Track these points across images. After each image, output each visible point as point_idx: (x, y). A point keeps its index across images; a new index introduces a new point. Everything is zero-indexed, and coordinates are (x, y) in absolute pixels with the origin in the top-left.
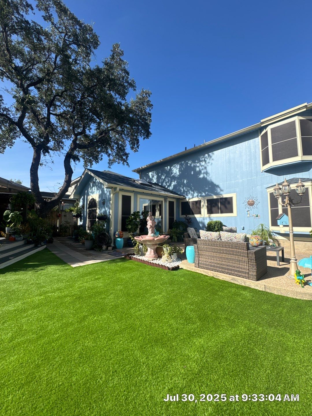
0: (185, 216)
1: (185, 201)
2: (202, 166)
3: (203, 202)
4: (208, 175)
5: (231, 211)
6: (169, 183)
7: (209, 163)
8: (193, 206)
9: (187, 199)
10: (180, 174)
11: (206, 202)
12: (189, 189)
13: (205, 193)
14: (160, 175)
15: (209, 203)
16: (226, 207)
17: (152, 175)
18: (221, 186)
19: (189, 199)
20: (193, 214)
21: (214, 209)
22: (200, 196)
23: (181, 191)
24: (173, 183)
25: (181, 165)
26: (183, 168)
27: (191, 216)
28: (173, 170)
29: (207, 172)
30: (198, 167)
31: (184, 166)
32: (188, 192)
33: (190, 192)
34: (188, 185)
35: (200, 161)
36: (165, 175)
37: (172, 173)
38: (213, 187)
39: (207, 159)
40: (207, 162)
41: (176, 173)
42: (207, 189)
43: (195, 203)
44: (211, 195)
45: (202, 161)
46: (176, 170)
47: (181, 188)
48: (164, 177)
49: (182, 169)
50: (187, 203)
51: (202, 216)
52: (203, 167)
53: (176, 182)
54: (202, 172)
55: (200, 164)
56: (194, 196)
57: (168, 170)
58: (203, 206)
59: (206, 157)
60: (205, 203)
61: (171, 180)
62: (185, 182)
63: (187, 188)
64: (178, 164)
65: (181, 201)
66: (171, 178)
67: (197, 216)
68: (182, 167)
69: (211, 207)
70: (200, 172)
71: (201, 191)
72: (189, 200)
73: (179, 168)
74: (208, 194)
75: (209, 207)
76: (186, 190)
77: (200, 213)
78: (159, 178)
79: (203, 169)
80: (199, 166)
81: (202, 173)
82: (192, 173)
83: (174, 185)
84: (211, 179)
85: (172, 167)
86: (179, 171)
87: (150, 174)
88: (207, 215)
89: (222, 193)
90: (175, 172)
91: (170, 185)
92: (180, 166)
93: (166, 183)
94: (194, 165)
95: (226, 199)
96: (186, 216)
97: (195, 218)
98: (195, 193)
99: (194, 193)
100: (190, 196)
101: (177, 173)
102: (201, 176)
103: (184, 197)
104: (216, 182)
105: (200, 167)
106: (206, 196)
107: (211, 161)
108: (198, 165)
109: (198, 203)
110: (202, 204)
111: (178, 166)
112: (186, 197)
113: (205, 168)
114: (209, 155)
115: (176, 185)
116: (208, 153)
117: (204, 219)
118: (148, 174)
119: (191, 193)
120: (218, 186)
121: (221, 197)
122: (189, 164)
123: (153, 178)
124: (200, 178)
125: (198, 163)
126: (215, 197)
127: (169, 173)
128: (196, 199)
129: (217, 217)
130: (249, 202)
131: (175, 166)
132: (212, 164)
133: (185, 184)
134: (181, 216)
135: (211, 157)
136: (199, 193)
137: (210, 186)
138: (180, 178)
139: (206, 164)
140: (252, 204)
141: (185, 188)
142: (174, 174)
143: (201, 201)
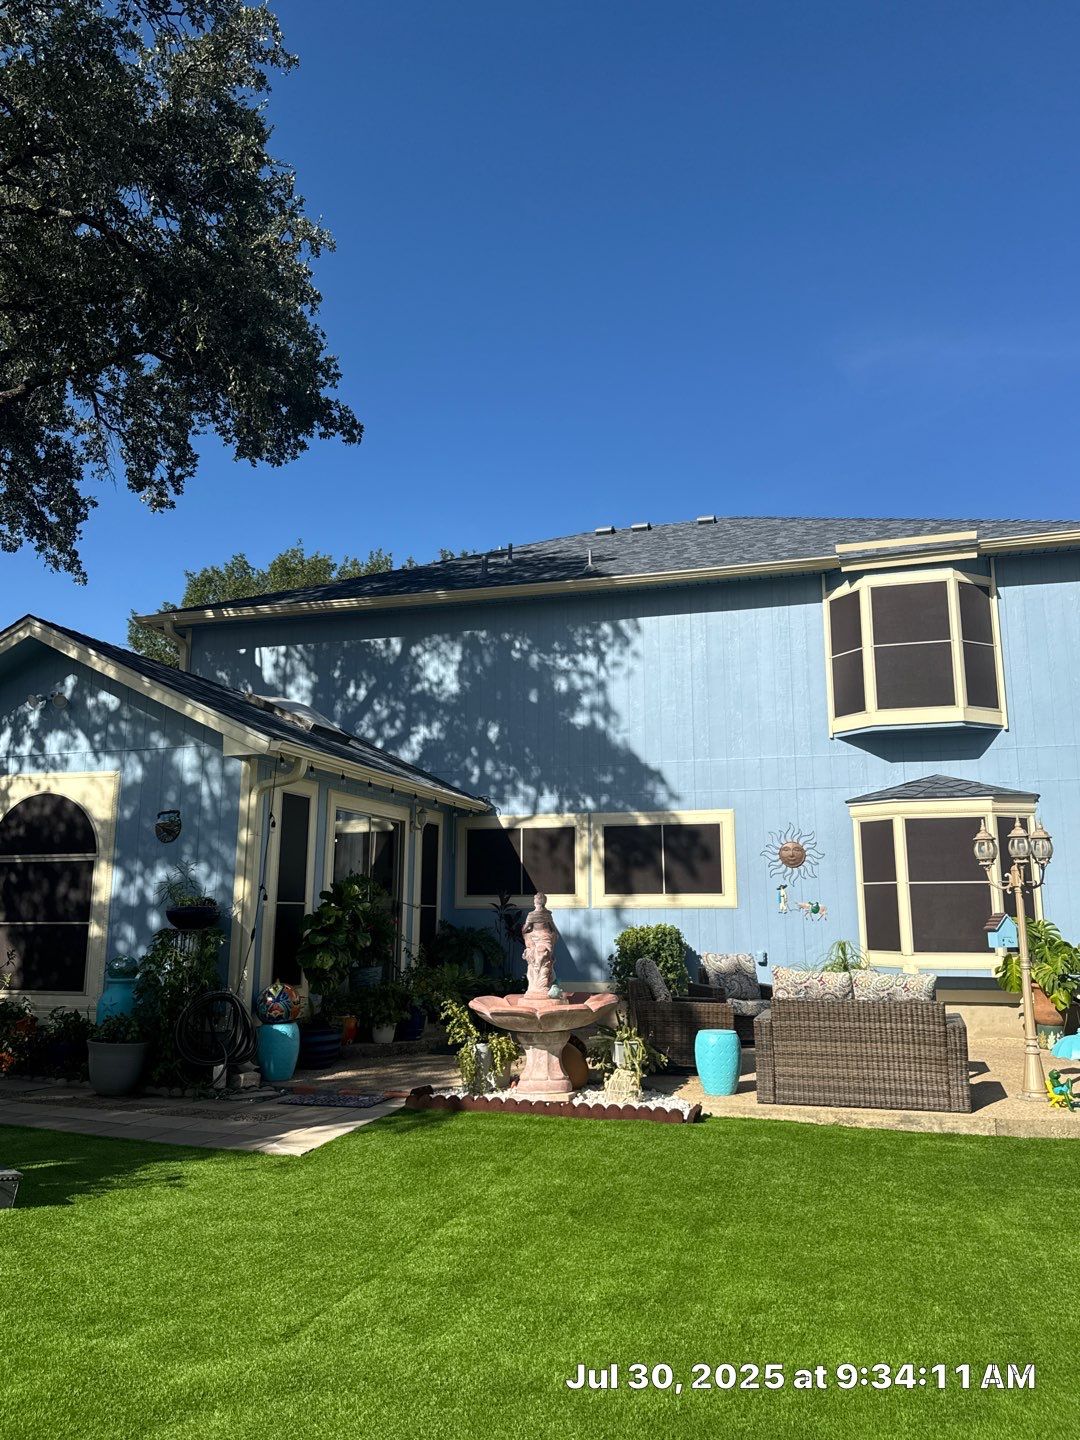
1: (487, 825)
2: (583, 674)
3: (586, 840)
4: (613, 720)
5: (715, 887)
6: (393, 726)
7: (615, 665)
8: (535, 857)
9: (503, 820)
10: (462, 687)
11: (600, 839)
12: (512, 769)
13: (596, 799)
14: (336, 673)
15: (615, 843)
16: (692, 870)
17: (276, 665)
18: (669, 775)
19: (516, 818)
20: (531, 890)
21: (638, 876)
22: (572, 808)
23: (470, 773)
24: (422, 733)
25: (472, 648)
26: (483, 664)
27: (522, 902)
28: (420, 662)
29: (607, 704)
30: (566, 673)
31: (488, 659)
32: (508, 787)
33: (521, 785)
34: (508, 752)
35: (571, 650)
36: (373, 681)
37: (416, 680)
38: (634, 777)
39: (610, 646)
40: (609, 659)
41: (440, 683)
42: (608, 779)
43: (543, 844)
44: (624, 810)
45: (584, 650)
46: (440, 668)
47: (468, 762)
48: (362, 693)
49: (479, 669)
50: (503, 836)
51: (579, 904)
52: (589, 681)
53: (436, 726)
54: (586, 700)
55: (575, 662)
56: (541, 808)
57: (392, 658)
58: (587, 859)
59: (605, 638)
60: (593, 842)
61: (407, 714)
62: (493, 733)
63: (502, 766)
64: (453, 639)
65: (464, 826)
66: (408, 700)
68: (476, 659)
69: (625, 867)
70: (572, 698)
71: (577, 788)
72: (512, 822)
73: (461, 664)
74: (609, 802)
75: (616, 866)
76: (497, 776)
77: (570, 889)
78: (325, 695)
79: (586, 690)
80: (574, 670)
81: (582, 708)
82: (533, 698)
83: (426, 740)
84: (625, 741)
85: (419, 649)
86: (460, 673)
87: (267, 658)
88: (603, 900)
89: (673, 805)
90: (435, 679)
91: (403, 738)
92: (463, 653)
93: (378, 726)
94: (542, 665)
95: (692, 829)
98: (546, 793)
99: (540, 793)
100: (517, 805)
101: (447, 681)
102: (581, 719)
103: (487, 808)
104: (651, 758)
105: (575, 677)
106: (600, 810)
107: (628, 661)
108: (563, 663)
109: (564, 838)
110: (581, 845)
111: (457, 656)
112: (498, 807)
113: (601, 686)
114: (618, 633)
115: (438, 741)
116: (613, 619)
118: (251, 655)
119: (526, 795)
120: (657, 776)
121: (671, 820)
122: (517, 651)
123: (284, 685)
124: (573, 726)
125: (562, 657)
126: (643, 820)
127: (397, 678)
128: (548, 821)
129: (651, 909)
130: (786, 849)
131: (436, 647)
132: (630, 673)
133: (494, 741)
134: (463, 900)
135: (627, 642)
136: (564, 799)
137: (621, 770)
138: (461, 712)
139: (606, 668)
140: (794, 858)
141: (489, 767)
142: (431, 684)
143: (578, 831)
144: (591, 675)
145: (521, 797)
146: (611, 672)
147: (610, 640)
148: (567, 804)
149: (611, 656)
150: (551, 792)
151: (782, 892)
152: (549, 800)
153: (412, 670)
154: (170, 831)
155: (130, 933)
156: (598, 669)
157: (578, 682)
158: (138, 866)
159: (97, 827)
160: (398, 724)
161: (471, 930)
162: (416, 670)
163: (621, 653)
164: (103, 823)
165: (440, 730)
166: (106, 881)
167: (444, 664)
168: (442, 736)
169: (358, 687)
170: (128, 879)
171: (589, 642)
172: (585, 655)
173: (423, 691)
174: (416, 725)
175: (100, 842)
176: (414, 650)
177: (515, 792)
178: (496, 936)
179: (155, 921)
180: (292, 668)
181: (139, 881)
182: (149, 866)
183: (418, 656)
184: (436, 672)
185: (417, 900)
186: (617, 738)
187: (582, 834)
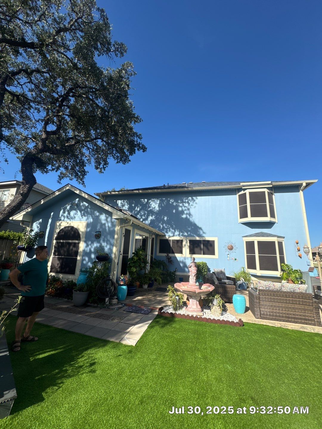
1: (164, 238)
4: (191, 216)
5: (213, 253)
6: (144, 216)
7: (192, 205)
8: (174, 245)
9: (167, 237)
10: (159, 209)
12: (169, 226)
13: (187, 233)
14: (133, 205)
15: (191, 243)
16: (208, 249)
17: (121, 203)
18: (203, 228)
19: (170, 237)
20: (173, 253)
21: (196, 250)
23: (160, 227)
24: (150, 218)
25: (162, 201)
27: (171, 255)
29: (190, 213)
30: (181, 207)
31: (165, 203)
32: (168, 230)
34: (168, 222)
35: (183, 202)
36: (140, 207)
37: (149, 207)
38: (196, 229)
39: (191, 201)
40: (190, 204)
41: (155, 208)
42: (189, 229)
43: (176, 242)
44: (194, 236)
45: (185, 202)
47: (160, 224)
48: (138, 209)
49: (163, 205)
50: (167, 241)
51: (183, 256)
53: (154, 216)
54: (185, 212)
55: (183, 205)
56: (175, 235)
57: (145, 203)
58: (185, 245)
59: (190, 200)
60: (187, 242)
61: (148, 214)
62: (166, 218)
63: (167, 225)
64: (158, 199)
65: (159, 238)
66: (148, 211)
67: (178, 255)
68: (162, 203)
69: (194, 247)
70: (182, 212)
71: (183, 231)
73: (159, 204)
74: (190, 234)
75: (191, 247)
76: (166, 227)
77: (181, 252)
78: (131, 208)
79: (185, 210)
81: (184, 214)
82: (174, 211)
83: (151, 220)
84: (193, 221)
85: (151, 201)
86: (159, 206)
87: (119, 202)
88: (188, 255)
89: (204, 235)
91: (146, 219)
92: (160, 202)
93: (141, 216)
94: (176, 205)
95: (208, 241)
97: (176, 257)
98: (177, 231)
99: (175, 231)
100: (170, 234)
102: (184, 216)
104: (199, 224)
107: (194, 205)
109: (180, 242)
110: (184, 243)
111: (158, 202)
112: (166, 234)
113: (189, 209)
114: (192, 199)
115: (153, 220)
117: (185, 259)
120: (200, 228)
121: (204, 239)
122: (171, 202)
123: (123, 206)
124: (183, 218)
125: (181, 204)
126: (198, 238)
127: (145, 207)
128: (177, 238)
129: (199, 258)
130: (229, 246)
131: (154, 201)
132: (195, 207)
133: (166, 220)
134: (158, 254)
135: (194, 201)
136: (180, 232)
137: (193, 227)
138: (159, 214)
139: (190, 206)
140: (231, 248)
141: (164, 225)
142: (153, 208)
143: (183, 240)
144: (187, 207)
145: (171, 232)
148: (181, 234)
149: (191, 203)
150: (178, 231)
151: (228, 255)
152: (177, 233)
153: (149, 205)
154: (98, 236)
155: (87, 259)
156: (188, 206)
157: (184, 208)
158: (90, 243)
159: (81, 233)
160: (146, 216)
161: (160, 260)
162: (150, 205)
163: (193, 203)
164: (82, 232)
166: (82, 246)
167: (156, 204)
168: (155, 219)
169: (137, 208)
170: (87, 246)
171: (186, 201)
173: (151, 209)
174: (149, 216)
175: (81, 236)
176: (149, 201)
177: (170, 231)
178: (166, 262)
179: (93, 256)
180: (124, 204)
181: (90, 246)
182: (92, 243)
183: (150, 202)
184: (154, 205)
185: (150, 254)
187: (184, 241)
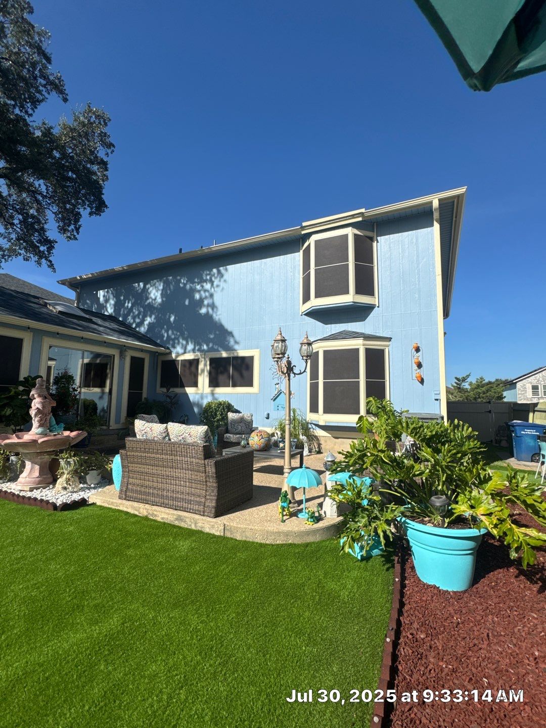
0: (164, 390)
1: (168, 358)
2: (205, 291)
3: (203, 363)
4: (215, 310)
5: (250, 384)
6: (139, 318)
7: (218, 286)
8: (184, 371)
9: (174, 356)
10: (162, 301)
11: (208, 363)
12: (178, 334)
13: (208, 345)
14: (122, 298)
15: (214, 365)
16: (242, 375)
17: (104, 296)
18: (236, 334)
19: (178, 355)
20: (183, 386)
21: (222, 378)
22: (199, 350)
23: (164, 336)
24: (148, 320)
25: (167, 284)
26: (170, 289)
27: (178, 390)
28: (149, 291)
29: (213, 303)
30: (199, 291)
31: (172, 287)
32: (176, 341)
33: (181, 340)
34: (177, 327)
35: (201, 281)
36: (133, 301)
37: (147, 298)
38: (222, 335)
39: (216, 278)
40: (215, 284)
41: (155, 299)
42: (212, 336)
43: (188, 365)
44: (218, 351)
45: (206, 281)
46: (155, 294)
47: (163, 331)
48: (130, 305)
49: (169, 292)
50: (174, 363)
51: (200, 392)
52: (207, 294)
53: (153, 317)
54: (206, 302)
55: (202, 286)
56: (187, 350)
57: (140, 291)
58: (203, 371)
59: (214, 275)
60: (205, 365)
61: (144, 312)
62: (172, 319)
63: (175, 332)
64: (161, 281)
65: (160, 360)
66: (145, 307)
67: (190, 391)
68: (168, 288)
69: (217, 374)
70: (200, 303)
71: (201, 341)
72: (177, 357)
73: (162, 290)
74: (212, 347)
75: (213, 374)
76: (173, 337)
77: (195, 384)
78: (118, 306)
79: (206, 297)
80: (202, 290)
81: (204, 306)
82: (187, 303)
83: (149, 323)
84: (219, 319)
85: (149, 286)
86: (162, 294)
87: (101, 294)
88: (208, 390)
89: (236, 347)
90: (153, 297)
91: (141, 324)
92: (163, 286)
93: (134, 318)
94: (191, 288)
95: (243, 358)
96: (168, 390)
97: (186, 395)
98: (190, 343)
99: (187, 343)
100: (179, 349)
101: (158, 298)
102: (203, 311)
103: (168, 351)
104: (228, 326)
105: (202, 292)
106: (210, 350)
107: (222, 284)
108: (198, 287)
109: (194, 363)
110: (201, 366)
111: (161, 287)
112: (172, 349)
113: (212, 296)
114: (219, 272)
115: (153, 323)
116: (217, 268)
117: (202, 398)
118: (97, 293)
119: (182, 344)
120: (231, 334)
121: (236, 355)
122: (182, 283)
123: (106, 304)
124: (201, 314)
125: (198, 285)
126: (224, 355)
128: (189, 356)
129: (225, 393)
131: (154, 285)
132: (223, 289)
133: (172, 322)
134: (159, 390)
135: (222, 276)
137: (217, 332)
138: (161, 311)
139: (214, 288)
141: (170, 332)
142: (152, 300)
143: (200, 360)
144: (208, 291)
145: (181, 345)
146: (216, 289)
147: (216, 275)
148: (197, 348)
149: (216, 282)
150: (192, 343)
151: (277, 386)
152: (190, 347)
153: (146, 295)
156: (211, 289)
157: (203, 295)
160: (141, 317)
162: (148, 294)
163: (220, 281)
165: (154, 319)
167: (157, 291)
168: (155, 321)
169: (128, 303)
172: (206, 283)
173: (150, 303)
174: (147, 317)
176: (147, 286)
177: (179, 343)
180: (109, 297)
183: (149, 288)
184: (154, 294)
186: (216, 317)
187: (202, 361)
